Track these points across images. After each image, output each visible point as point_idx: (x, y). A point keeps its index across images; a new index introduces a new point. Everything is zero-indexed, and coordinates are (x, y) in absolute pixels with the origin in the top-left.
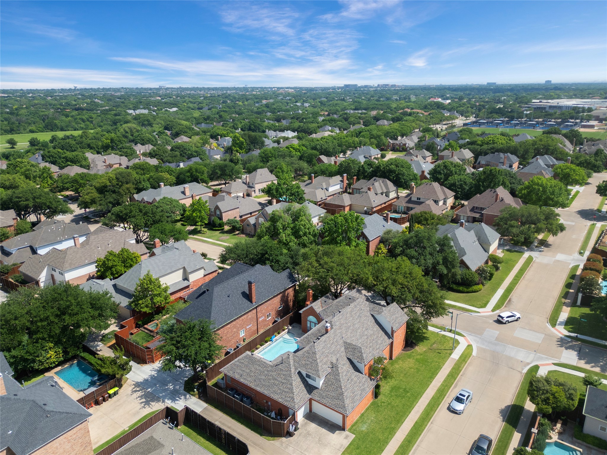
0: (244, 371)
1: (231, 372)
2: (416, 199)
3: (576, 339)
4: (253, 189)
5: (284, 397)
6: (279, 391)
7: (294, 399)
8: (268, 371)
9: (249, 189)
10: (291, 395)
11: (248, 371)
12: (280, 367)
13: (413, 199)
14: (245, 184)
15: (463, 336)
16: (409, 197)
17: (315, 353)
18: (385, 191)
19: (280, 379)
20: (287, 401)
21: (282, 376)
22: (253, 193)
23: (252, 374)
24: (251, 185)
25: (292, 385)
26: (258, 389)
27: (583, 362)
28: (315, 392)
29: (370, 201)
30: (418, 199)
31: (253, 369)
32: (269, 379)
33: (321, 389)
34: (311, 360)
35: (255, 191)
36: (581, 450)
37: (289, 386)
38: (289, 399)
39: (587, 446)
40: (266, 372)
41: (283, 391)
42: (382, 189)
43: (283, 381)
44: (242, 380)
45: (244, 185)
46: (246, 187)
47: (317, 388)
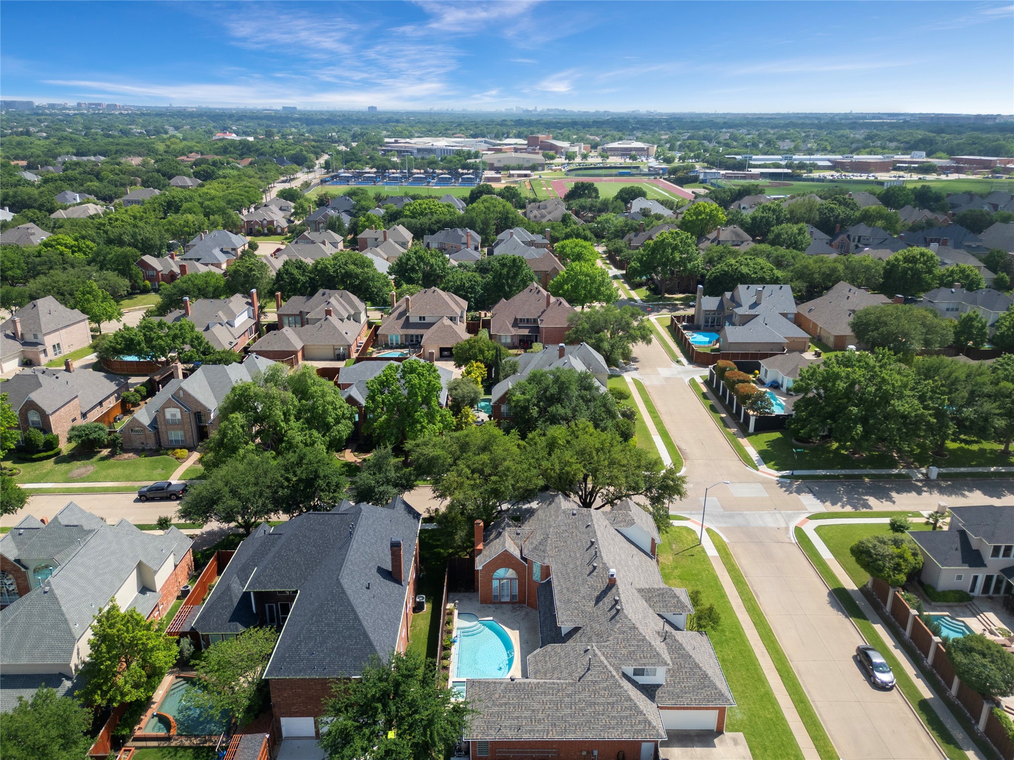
0: (518, 718)
1: (492, 732)
2: (417, 320)
3: (793, 477)
4: (41, 348)
5: (629, 728)
6: (613, 722)
7: (650, 723)
8: (569, 696)
9: (29, 349)
10: (641, 718)
11: (527, 714)
12: (589, 677)
13: (411, 320)
14: (14, 337)
15: (687, 519)
16: (404, 318)
17: (634, 628)
18: (353, 312)
19: (602, 700)
20: (638, 732)
21: (602, 692)
22: (42, 356)
23: (541, 716)
24: (29, 338)
25: (631, 700)
26: (571, 737)
27: (828, 504)
28: (659, 693)
29: (341, 334)
30: (420, 318)
31: (536, 706)
32: (581, 709)
33: (667, 684)
34: (634, 643)
35: (45, 351)
36: (947, 613)
37: (628, 704)
38: (641, 727)
39: (947, 606)
40: (566, 699)
41: (622, 718)
42: (347, 310)
43: (610, 700)
44: (526, 737)
45: (10, 341)
46: (17, 346)
47: (658, 686)
